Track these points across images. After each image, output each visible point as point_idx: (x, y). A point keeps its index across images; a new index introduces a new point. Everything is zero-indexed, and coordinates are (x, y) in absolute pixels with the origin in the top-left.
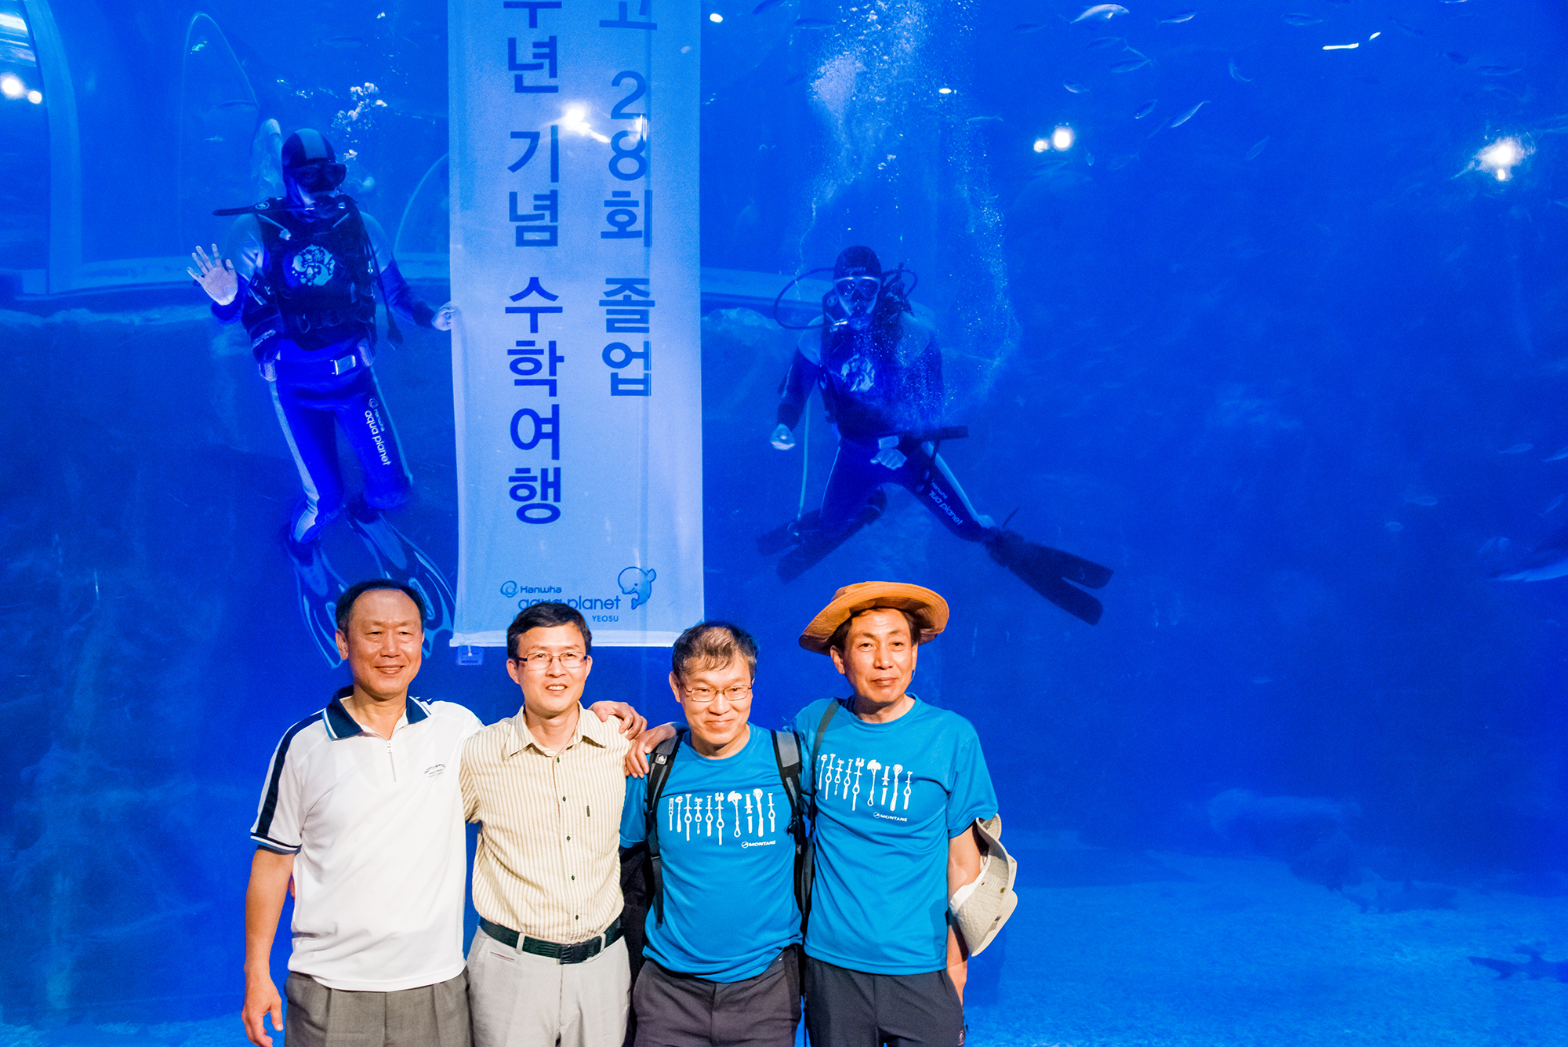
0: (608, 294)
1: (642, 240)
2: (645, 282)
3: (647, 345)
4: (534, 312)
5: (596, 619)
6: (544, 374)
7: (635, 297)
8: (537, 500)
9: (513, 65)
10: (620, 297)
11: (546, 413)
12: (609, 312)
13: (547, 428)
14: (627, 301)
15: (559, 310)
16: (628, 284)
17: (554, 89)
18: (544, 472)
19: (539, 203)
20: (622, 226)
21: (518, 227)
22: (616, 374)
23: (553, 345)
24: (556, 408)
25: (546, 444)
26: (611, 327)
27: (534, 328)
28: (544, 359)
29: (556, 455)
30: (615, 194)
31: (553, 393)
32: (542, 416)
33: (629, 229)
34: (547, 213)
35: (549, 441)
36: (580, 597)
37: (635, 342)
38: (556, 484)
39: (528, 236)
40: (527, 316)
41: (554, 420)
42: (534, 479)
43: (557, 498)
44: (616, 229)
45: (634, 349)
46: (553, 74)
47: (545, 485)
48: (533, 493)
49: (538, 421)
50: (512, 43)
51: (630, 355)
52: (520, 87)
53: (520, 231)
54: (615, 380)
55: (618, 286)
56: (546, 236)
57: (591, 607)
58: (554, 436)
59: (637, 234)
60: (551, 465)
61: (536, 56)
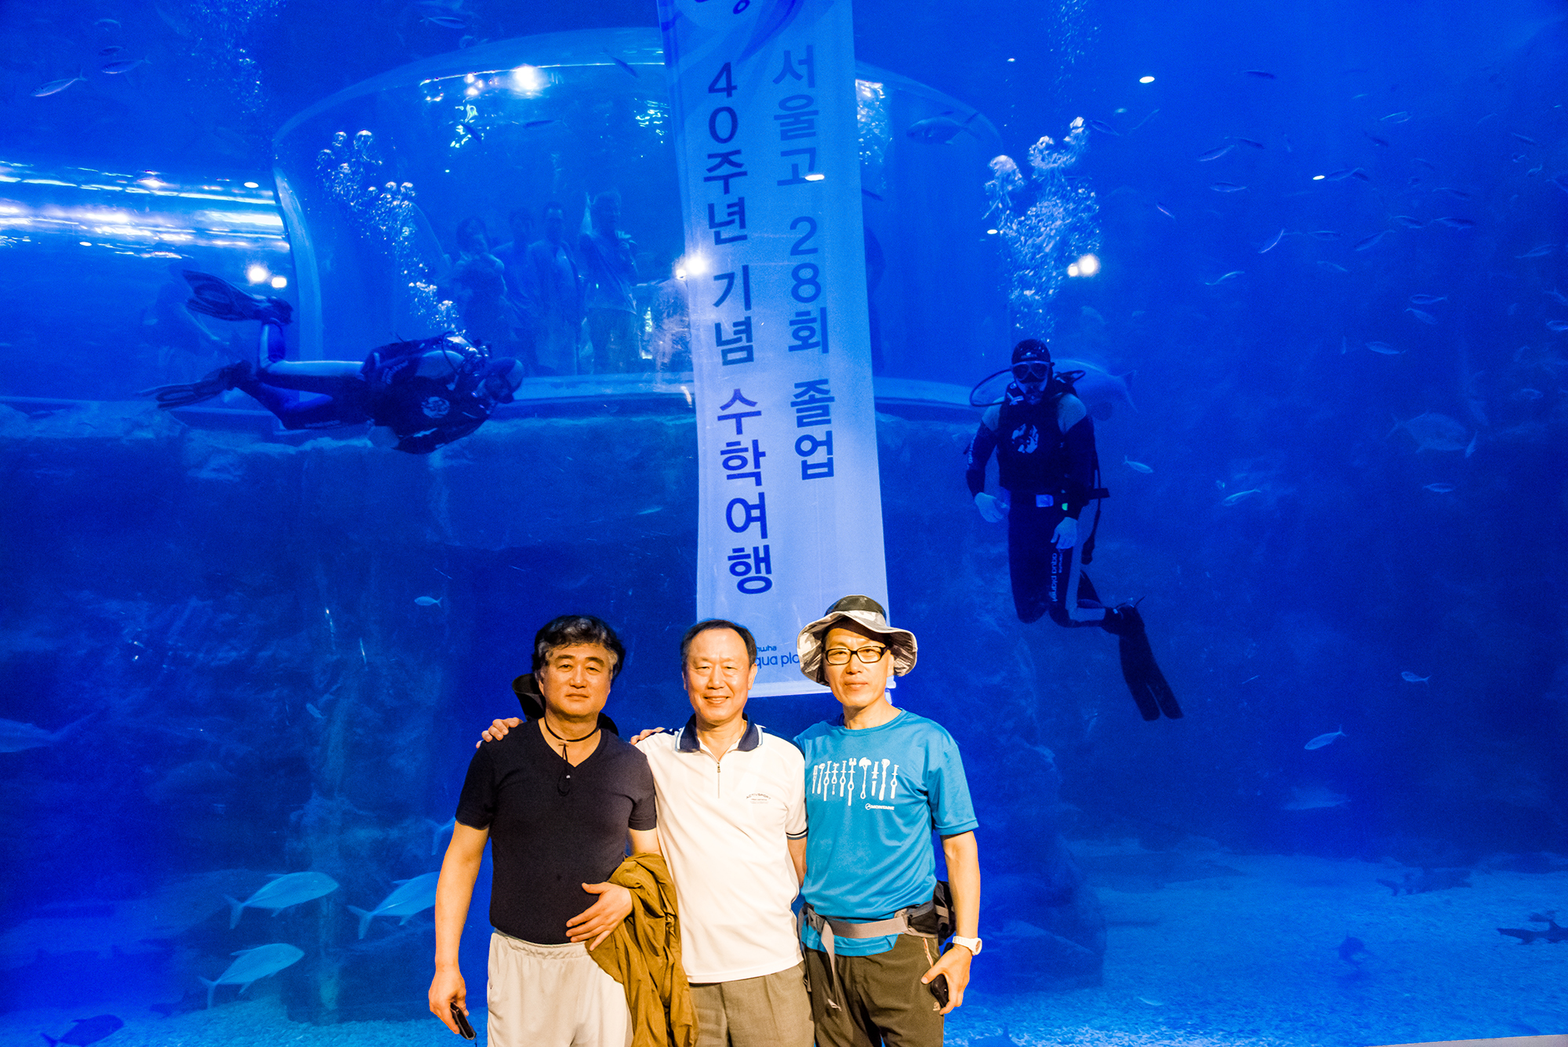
0: (798, 396)
1: (821, 348)
2: (825, 382)
3: (829, 434)
4: (738, 418)
6: (750, 468)
7: (818, 396)
8: (752, 574)
9: (713, 223)
10: (806, 397)
11: (754, 500)
12: (798, 411)
13: (755, 513)
14: (812, 400)
15: (758, 413)
16: (811, 386)
17: (745, 239)
18: (756, 550)
19: (737, 328)
20: (805, 339)
21: (723, 351)
22: (806, 461)
23: (755, 443)
24: (762, 496)
25: (756, 526)
26: (800, 422)
27: (739, 431)
28: (749, 456)
29: (764, 535)
30: (798, 314)
31: (759, 483)
32: (750, 503)
33: (810, 341)
34: (744, 336)
35: (758, 524)
37: (818, 432)
38: (766, 559)
39: (731, 356)
40: (733, 421)
41: (761, 507)
42: (748, 556)
43: (768, 571)
44: (800, 343)
45: (819, 439)
46: (743, 227)
47: (758, 560)
48: (749, 568)
49: (748, 508)
50: (711, 207)
52: (718, 239)
53: (725, 353)
54: (805, 466)
55: (804, 389)
56: (743, 355)
58: (762, 519)
59: (816, 344)
60: (761, 543)
61: (730, 214)
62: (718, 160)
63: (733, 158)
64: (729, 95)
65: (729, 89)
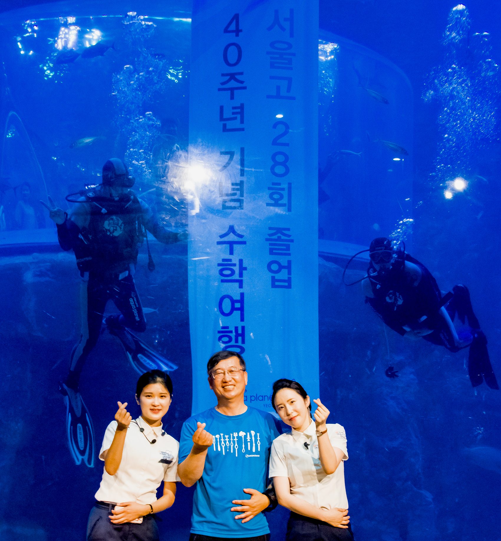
0: (270, 235)
1: (286, 208)
2: (288, 229)
3: (289, 262)
4: (231, 244)
5: (265, 406)
6: (236, 276)
7: (283, 237)
8: (233, 343)
9: (222, 119)
10: (275, 237)
11: (237, 297)
12: (270, 244)
13: (238, 305)
14: (279, 239)
15: (244, 243)
16: (279, 230)
17: (243, 130)
18: (236, 328)
19: (234, 187)
20: (276, 200)
21: (223, 200)
22: (274, 277)
23: (241, 261)
24: (242, 295)
25: (237, 314)
26: (271, 252)
27: (231, 253)
28: (236, 269)
29: (242, 320)
30: (274, 184)
31: (241, 286)
32: (235, 298)
33: (280, 202)
34: (238, 193)
35: (239, 312)
36: (257, 394)
37: (284, 261)
38: (243, 335)
39: (229, 205)
40: (228, 246)
41: (242, 301)
42: (231, 332)
43: (243, 342)
45: (283, 264)
46: (242, 122)
47: (237, 335)
48: (230, 339)
49: (233, 302)
50: (222, 108)
51: (281, 267)
52: (225, 129)
53: (224, 202)
54: (274, 280)
55: (274, 231)
56: (237, 204)
57: (262, 400)
58: (242, 309)
59: (284, 205)
60: (240, 325)
61: (233, 113)
62: (228, 77)
63: (237, 77)
64: (237, 35)
65: (237, 31)
